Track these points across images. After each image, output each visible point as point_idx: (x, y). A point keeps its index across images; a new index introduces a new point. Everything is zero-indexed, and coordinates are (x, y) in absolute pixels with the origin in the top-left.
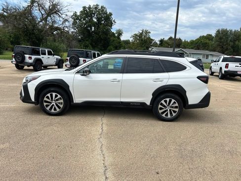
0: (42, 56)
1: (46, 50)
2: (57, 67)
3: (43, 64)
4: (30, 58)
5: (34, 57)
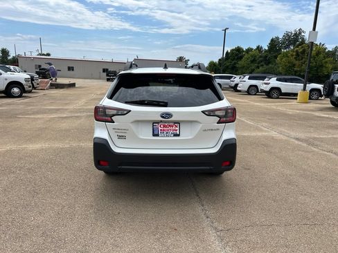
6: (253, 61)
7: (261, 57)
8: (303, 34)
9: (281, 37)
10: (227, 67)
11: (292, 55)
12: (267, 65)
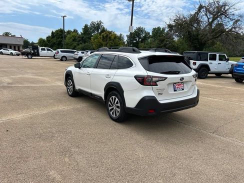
0: (209, 61)
1: (218, 55)
2: (230, 75)
3: (210, 70)
4: (195, 64)
5: (198, 63)
6: (74, 40)
7: (79, 37)
8: (102, 24)
9: (89, 25)
10: (54, 43)
11: (100, 38)
12: (85, 43)
